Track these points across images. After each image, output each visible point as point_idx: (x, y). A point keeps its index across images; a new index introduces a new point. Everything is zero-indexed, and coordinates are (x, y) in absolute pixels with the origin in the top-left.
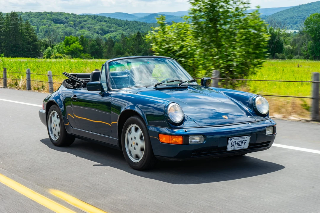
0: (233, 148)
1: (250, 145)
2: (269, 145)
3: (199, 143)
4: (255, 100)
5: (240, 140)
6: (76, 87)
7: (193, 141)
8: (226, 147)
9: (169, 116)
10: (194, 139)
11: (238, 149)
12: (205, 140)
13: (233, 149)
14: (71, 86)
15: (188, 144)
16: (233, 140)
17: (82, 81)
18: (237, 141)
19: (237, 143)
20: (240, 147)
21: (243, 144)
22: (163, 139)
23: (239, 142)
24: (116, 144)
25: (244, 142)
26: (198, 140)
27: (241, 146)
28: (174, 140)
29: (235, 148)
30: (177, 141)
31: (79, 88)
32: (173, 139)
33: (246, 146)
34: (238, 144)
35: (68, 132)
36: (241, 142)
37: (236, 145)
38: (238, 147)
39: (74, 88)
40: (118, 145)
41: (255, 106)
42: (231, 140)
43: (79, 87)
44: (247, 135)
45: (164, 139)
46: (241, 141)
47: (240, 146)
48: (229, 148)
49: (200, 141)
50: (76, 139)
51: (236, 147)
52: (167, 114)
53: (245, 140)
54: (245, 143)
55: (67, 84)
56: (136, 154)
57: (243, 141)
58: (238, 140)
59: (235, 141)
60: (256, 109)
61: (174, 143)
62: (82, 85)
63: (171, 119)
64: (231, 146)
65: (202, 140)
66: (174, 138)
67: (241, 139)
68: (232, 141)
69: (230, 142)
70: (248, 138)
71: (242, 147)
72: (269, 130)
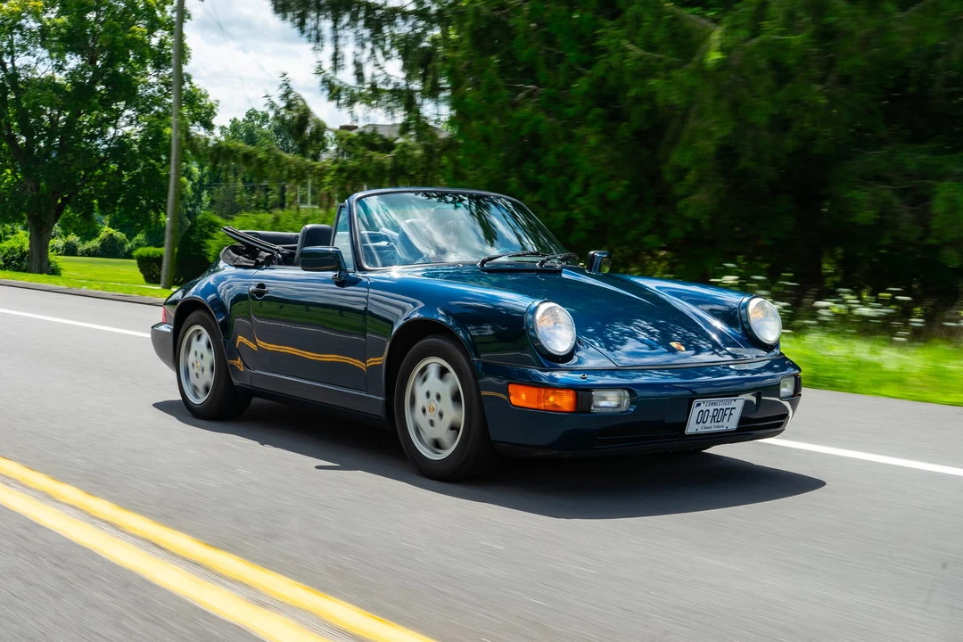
0: (701, 429)
1: (742, 420)
2: (782, 423)
3: (618, 410)
4: (746, 306)
5: (719, 408)
6: (263, 263)
7: (603, 403)
8: (684, 425)
9: (539, 337)
10: (604, 399)
11: (713, 429)
12: (632, 403)
14: (246, 262)
15: (589, 411)
16: (703, 407)
17: (277, 250)
18: (711, 408)
19: (711, 414)
20: (718, 427)
21: (726, 417)
22: (518, 396)
23: (716, 412)
24: (379, 411)
25: (728, 412)
26: (614, 403)
27: (720, 424)
28: (551, 399)
29: (706, 428)
30: (558, 403)
31: (271, 266)
32: (547, 398)
33: (731, 424)
34: (713, 416)
35: (236, 382)
36: (721, 411)
37: (710, 419)
38: (713, 424)
39: (258, 266)
40: (383, 416)
41: (748, 323)
42: (699, 405)
43: (269, 262)
44: (735, 394)
45: (521, 397)
46: (721, 409)
47: (717, 421)
48: (692, 427)
49: (619, 406)
50: (256, 400)
51: (708, 424)
52: (533, 330)
53: (730, 407)
54: (731, 414)
55: (236, 256)
56: (436, 436)
57: (726, 409)
58: (716, 407)
59: (708, 408)
60: (750, 329)
61: (552, 409)
62: (278, 259)
63: (543, 343)
64: (697, 423)
65: (626, 402)
66: (553, 394)
67: (721, 404)
68: (699, 408)
69: (695, 412)
70: (738, 404)
71: (723, 426)
72: (785, 386)
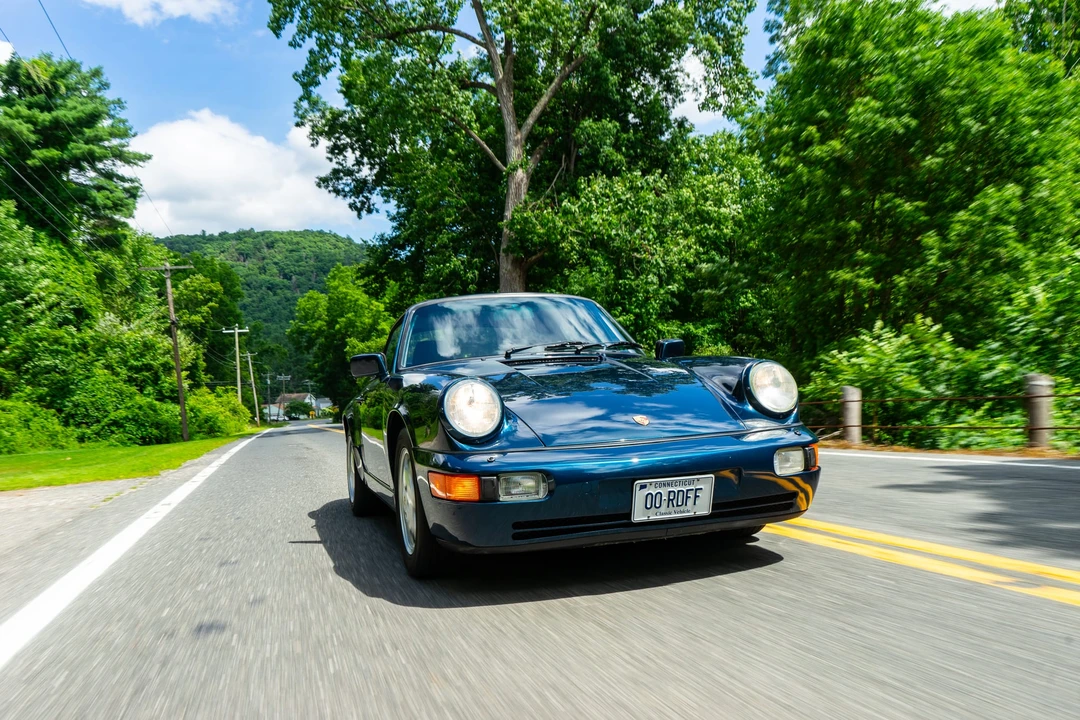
0: (652, 516)
1: (718, 505)
2: (791, 505)
3: (535, 497)
5: (676, 489)
7: (514, 491)
8: (629, 515)
9: (449, 419)
10: (517, 483)
11: (673, 516)
12: (551, 488)
13: (653, 518)
15: (497, 504)
16: (651, 489)
18: (664, 491)
19: (665, 497)
20: (681, 512)
21: (690, 502)
23: (672, 494)
25: (691, 494)
26: (530, 490)
27: (682, 508)
29: (660, 515)
32: (457, 487)
33: (703, 507)
34: (669, 500)
36: (681, 493)
37: (664, 504)
38: (671, 509)
42: (643, 487)
46: (679, 491)
47: (678, 505)
48: (639, 516)
49: (536, 493)
51: (664, 508)
52: (444, 411)
53: (694, 487)
54: (696, 497)
57: (688, 491)
58: (671, 489)
59: (658, 490)
61: (458, 498)
63: (453, 423)
64: (647, 509)
65: (543, 490)
67: (679, 484)
68: (645, 492)
69: (639, 497)
70: (706, 484)
71: (688, 512)
72: (785, 460)
